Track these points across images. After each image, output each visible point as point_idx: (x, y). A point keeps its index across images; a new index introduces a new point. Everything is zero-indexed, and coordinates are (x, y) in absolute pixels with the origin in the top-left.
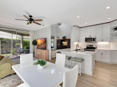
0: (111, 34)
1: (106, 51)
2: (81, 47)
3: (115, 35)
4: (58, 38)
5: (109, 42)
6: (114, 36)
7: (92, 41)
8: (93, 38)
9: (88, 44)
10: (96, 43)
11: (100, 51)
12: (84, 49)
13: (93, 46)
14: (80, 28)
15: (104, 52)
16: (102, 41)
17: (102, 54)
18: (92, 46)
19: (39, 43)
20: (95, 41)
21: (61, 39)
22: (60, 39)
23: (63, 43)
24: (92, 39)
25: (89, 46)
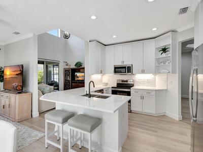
0: (158, 60)
1: (149, 92)
2: (107, 84)
3: (163, 62)
4: (67, 65)
5: (153, 74)
6: (162, 64)
7: (126, 72)
8: (128, 67)
9: (119, 79)
10: (133, 76)
11: (139, 93)
12: (112, 87)
13: (129, 83)
14: (105, 45)
15: (146, 93)
16: (143, 72)
17: (142, 98)
18: (127, 81)
19: (8, 77)
20: (130, 72)
21: (73, 66)
22: (71, 67)
23: (78, 74)
24: (125, 68)
25: (121, 83)
